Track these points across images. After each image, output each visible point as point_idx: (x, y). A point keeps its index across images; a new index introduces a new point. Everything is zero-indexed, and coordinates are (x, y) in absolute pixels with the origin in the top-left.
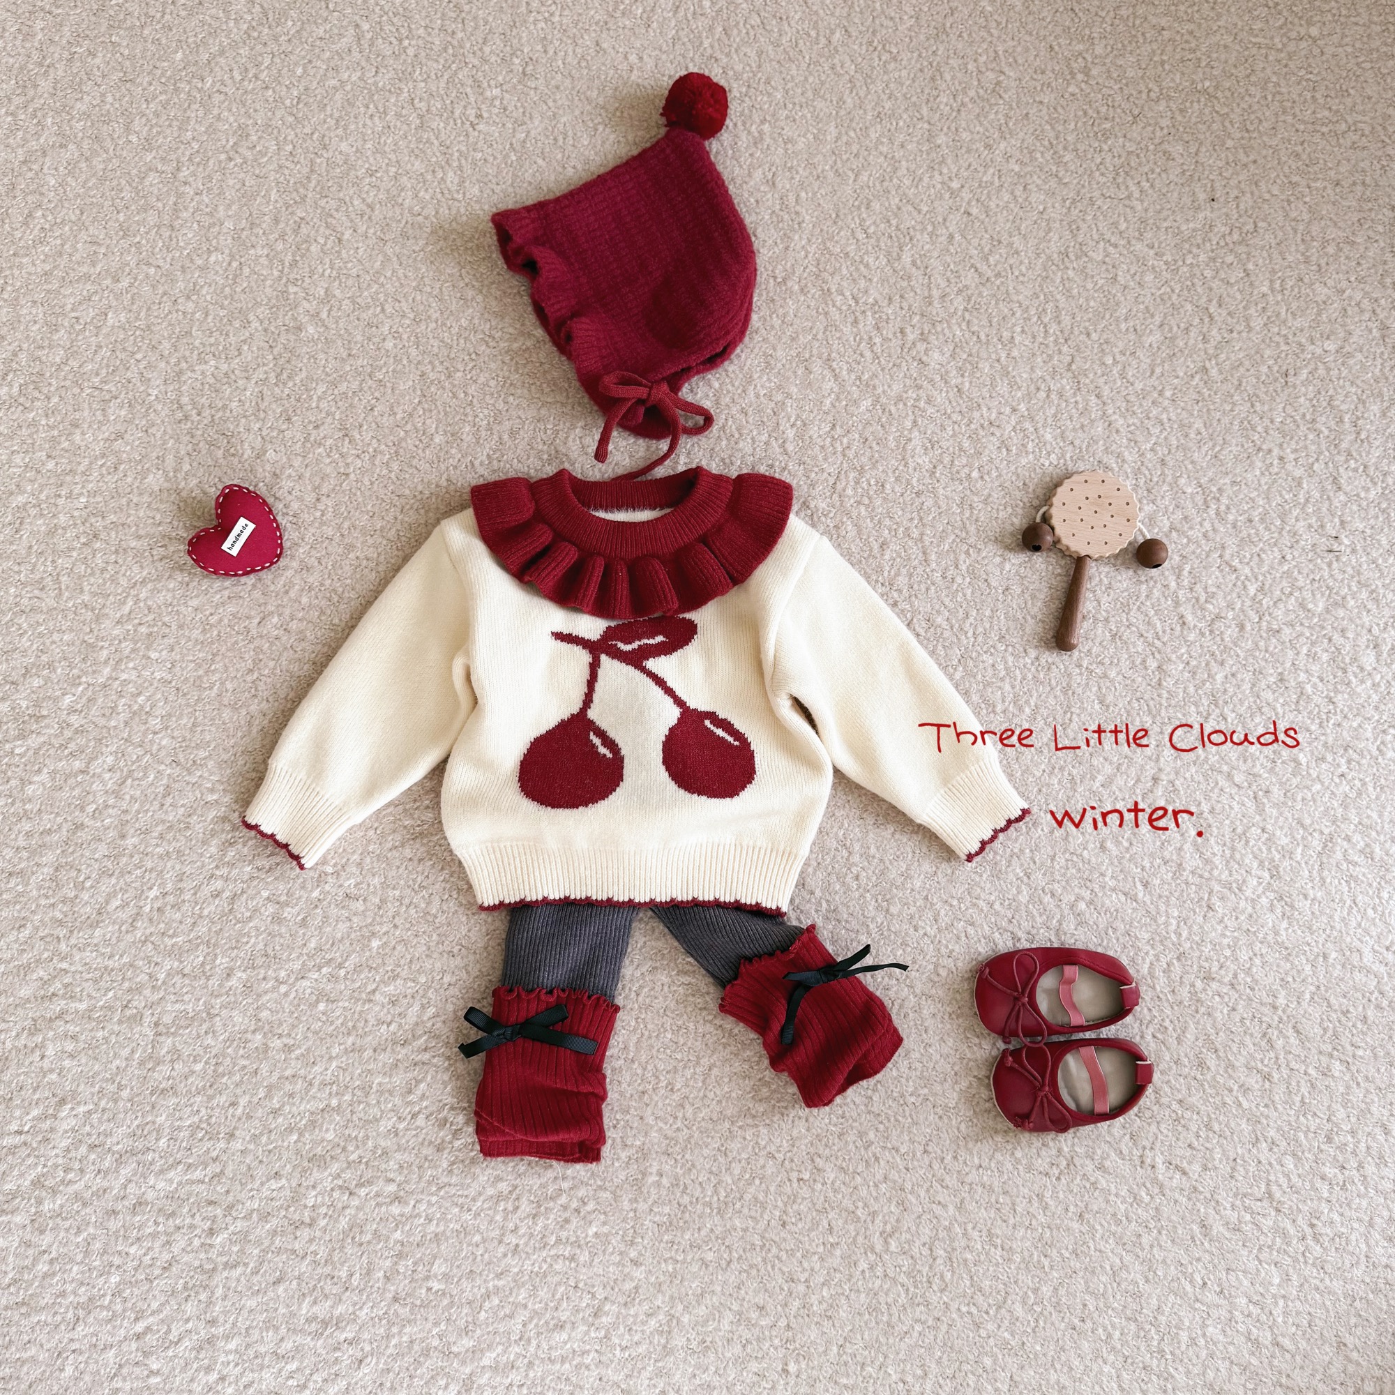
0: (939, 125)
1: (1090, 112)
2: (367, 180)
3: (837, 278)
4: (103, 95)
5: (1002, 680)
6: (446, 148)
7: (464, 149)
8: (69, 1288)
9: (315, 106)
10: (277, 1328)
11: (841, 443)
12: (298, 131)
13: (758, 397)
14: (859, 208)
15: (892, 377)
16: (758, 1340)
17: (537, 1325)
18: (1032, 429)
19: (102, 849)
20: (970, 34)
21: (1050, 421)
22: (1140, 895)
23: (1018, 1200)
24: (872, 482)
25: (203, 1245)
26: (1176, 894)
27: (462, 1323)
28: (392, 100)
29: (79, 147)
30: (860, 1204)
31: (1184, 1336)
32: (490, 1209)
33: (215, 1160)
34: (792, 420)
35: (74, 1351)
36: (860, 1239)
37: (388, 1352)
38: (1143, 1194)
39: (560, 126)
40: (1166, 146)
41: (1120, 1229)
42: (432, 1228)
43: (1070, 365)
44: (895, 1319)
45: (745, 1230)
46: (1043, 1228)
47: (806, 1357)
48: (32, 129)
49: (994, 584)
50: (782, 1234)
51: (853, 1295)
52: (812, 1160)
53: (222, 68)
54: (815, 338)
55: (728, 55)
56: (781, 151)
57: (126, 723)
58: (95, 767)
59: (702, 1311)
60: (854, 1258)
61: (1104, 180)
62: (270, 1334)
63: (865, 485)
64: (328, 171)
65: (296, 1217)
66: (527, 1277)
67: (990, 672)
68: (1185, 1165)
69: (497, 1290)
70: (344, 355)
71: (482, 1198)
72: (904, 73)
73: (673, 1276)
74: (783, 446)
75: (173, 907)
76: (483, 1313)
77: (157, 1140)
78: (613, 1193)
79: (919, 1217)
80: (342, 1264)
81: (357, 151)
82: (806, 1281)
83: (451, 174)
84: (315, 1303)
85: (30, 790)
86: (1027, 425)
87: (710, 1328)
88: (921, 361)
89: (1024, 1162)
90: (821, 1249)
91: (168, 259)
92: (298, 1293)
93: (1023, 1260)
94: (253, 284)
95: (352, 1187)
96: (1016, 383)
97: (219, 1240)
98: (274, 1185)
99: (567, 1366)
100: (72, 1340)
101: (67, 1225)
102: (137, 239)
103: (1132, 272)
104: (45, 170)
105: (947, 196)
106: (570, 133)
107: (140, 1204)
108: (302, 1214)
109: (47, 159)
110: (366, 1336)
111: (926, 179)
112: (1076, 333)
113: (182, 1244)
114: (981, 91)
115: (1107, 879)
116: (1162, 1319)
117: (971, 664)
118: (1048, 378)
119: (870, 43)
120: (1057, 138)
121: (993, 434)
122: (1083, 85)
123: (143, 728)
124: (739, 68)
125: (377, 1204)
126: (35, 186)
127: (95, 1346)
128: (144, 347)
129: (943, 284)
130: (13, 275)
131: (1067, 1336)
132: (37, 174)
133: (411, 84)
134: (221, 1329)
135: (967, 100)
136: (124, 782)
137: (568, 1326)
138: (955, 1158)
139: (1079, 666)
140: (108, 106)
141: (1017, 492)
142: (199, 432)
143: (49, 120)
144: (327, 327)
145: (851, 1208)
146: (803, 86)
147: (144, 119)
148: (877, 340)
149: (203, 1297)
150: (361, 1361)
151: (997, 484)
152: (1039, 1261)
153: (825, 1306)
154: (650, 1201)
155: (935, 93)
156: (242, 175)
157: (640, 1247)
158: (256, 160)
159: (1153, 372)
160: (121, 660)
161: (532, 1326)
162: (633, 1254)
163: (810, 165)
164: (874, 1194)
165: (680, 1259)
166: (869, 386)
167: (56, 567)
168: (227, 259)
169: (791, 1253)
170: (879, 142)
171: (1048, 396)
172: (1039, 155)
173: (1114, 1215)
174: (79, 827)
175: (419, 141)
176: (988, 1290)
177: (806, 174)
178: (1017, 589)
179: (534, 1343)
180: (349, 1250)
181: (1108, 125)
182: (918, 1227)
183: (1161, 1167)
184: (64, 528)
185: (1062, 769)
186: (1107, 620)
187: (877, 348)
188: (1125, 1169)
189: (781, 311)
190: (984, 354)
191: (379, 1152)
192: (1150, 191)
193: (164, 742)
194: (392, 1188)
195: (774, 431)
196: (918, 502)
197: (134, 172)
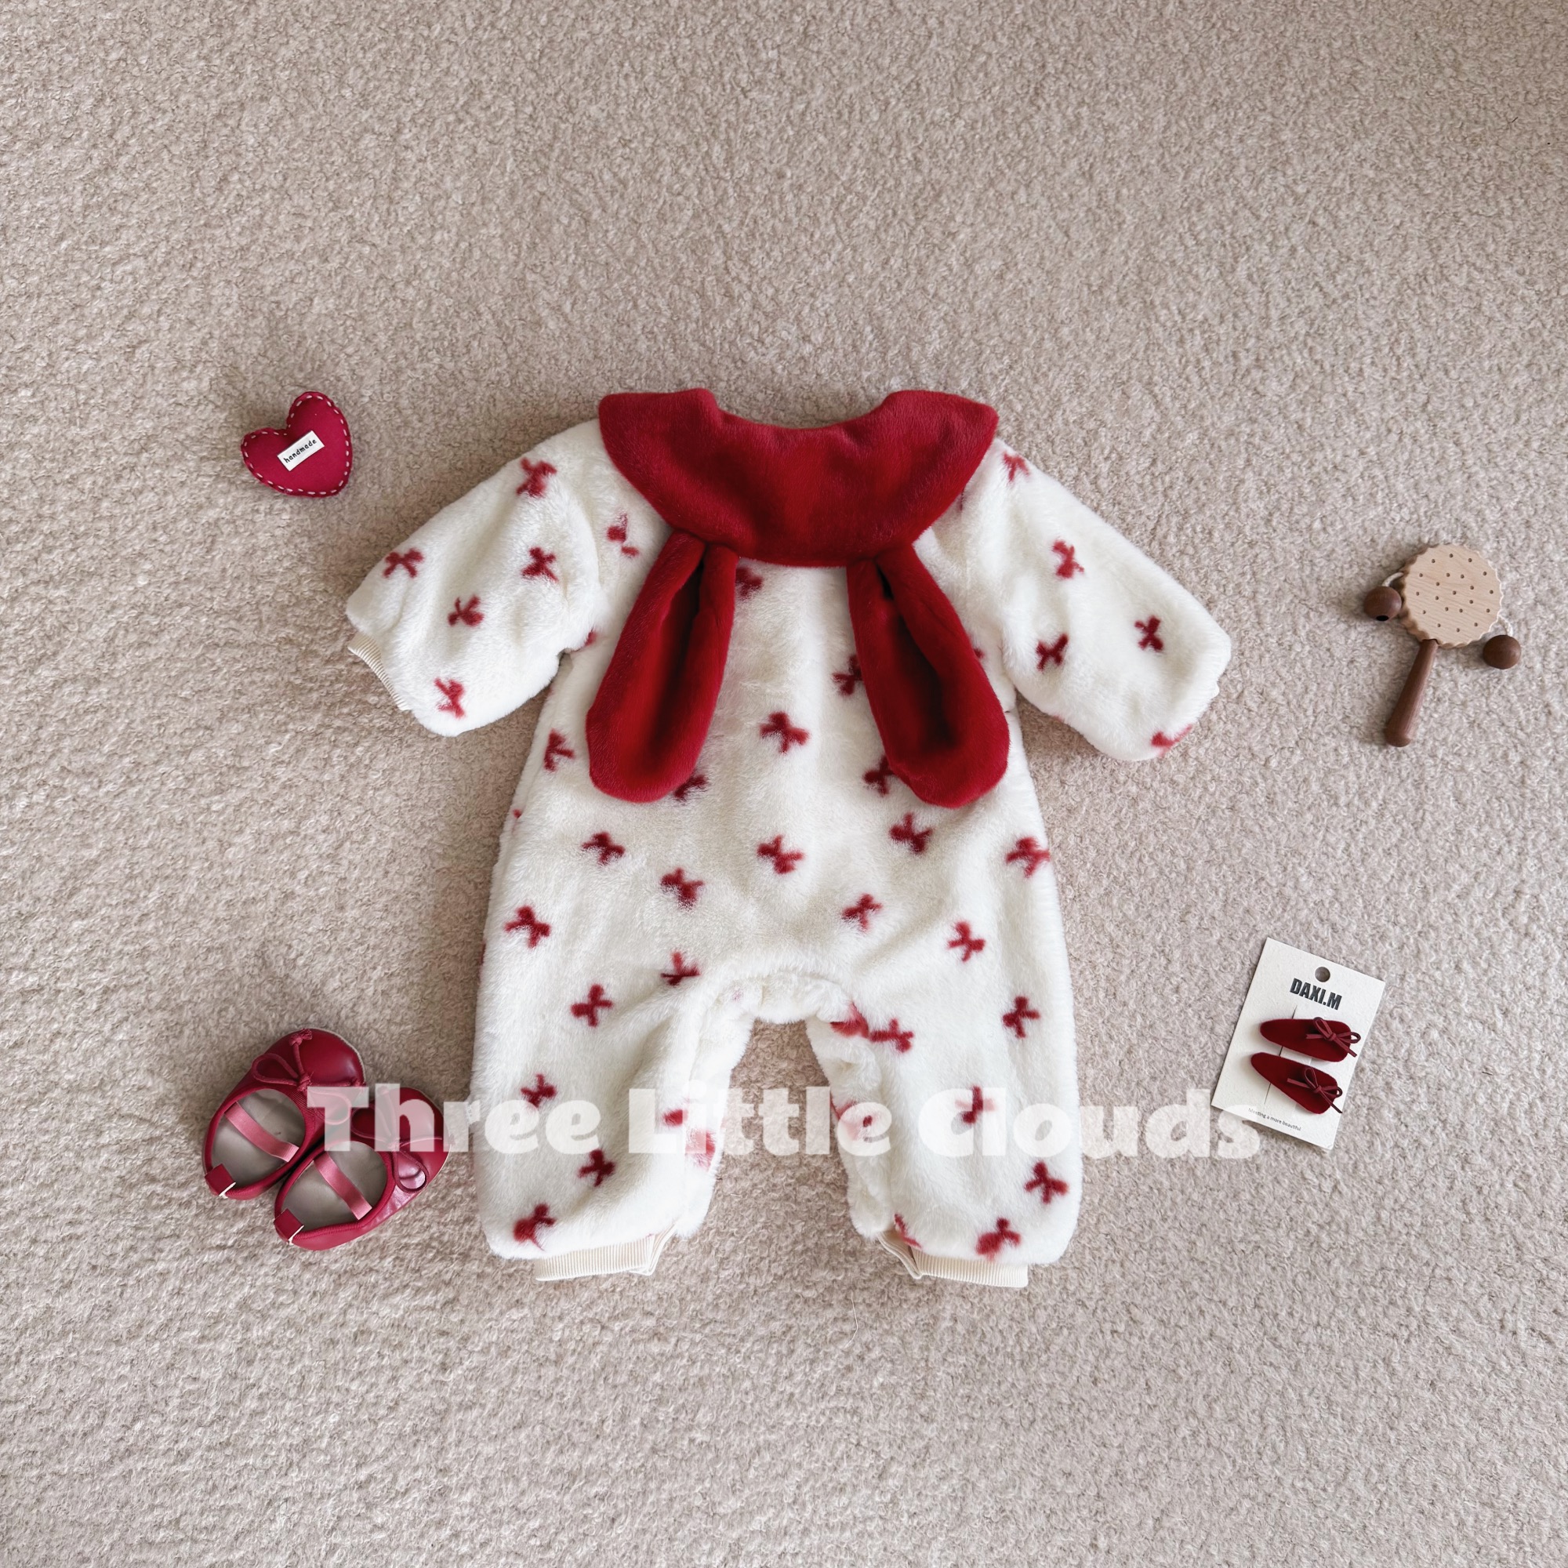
0: (1284, 119)
1: (1459, 114)
2: (620, 151)
3: (1162, 289)
4: (311, 40)
5: (1345, 767)
6: (712, 117)
7: (733, 119)
8: (282, 1427)
9: (560, 62)
10: (517, 1480)
11: (1163, 482)
12: (540, 90)
13: (1066, 423)
14: (1188, 210)
15: (1222, 408)
16: (1064, 1510)
17: (813, 1487)
18: (1381, 477)
19: (317, 923)
20: (1324, 15)
21: (1402, 468)
22: (1499, 1025)
23: (1361, 1364)
24: (1199, 529)
25: (433, 1382)
26: (1540, 1025)
27: (728, 1481)
28: (652, 58)
29: (283, 100)
30: (1182, 1362)
31: (1546, 1526)
32: (761, 1351)
33: (448, 1284)
34: (1106, 452)
35: (286, 1500)
36: (1181, 1403)
37: (646, 1510)
38: (1504, 1364)
39: (846, 98)
40: (1544, 158)
41: (1476, 1402)
42: (695, 1371)
43: (1425, 405)
44: (1220, 1494)
45: (1051, 1386)
46: (1389, 1395)
47: (1120, 1531)
48: (228, 78)
49: (1338, 654)
50: (1094, 1393)
51: (1173, 1464)
52: (1129, 1311)
53: (452, 13)
54: (1134, 356)
55: (1044, 24)
56: (1100, 139)
57: (342, 777)
58: (309, 827)
59: (1001, 1476)
60: (1175, 1423)
61: (1472, 193)
62: (510, 1486)
63: (1189, 531)
64: (574, 139)
65: (541, 1352)
66: (802, 1432)
67: (1332, 757)
68: (1549, 1332)
69: (769, 1445)
70: (590, 357)
71: (751, 1339)
72: (1246, 56)
73: (969, 1435)
74: (1094, 482)
75: (399, 990)
76: (752, 1470)
77: (382, 1258)
78: (902, 1339)
79: (1248, 1380)
80: (593, 1408)
81: (609, 116)
82: (1120, 1446)
83: (717, 148)
84: (561, 1452)
85: (230, 853)
86: (1377, 472)
87: (1011, 1496)
88: (1256, 392)
89: (1369, 1321)
90: (1137, 1411)
91: (386, 237)
92: (541, 1441)
93: (1366, 1432)
94: (485, 269)
95: (604, 1320)
96: (1364, 422)
97: (452, 1376)
98: (515, 1314)
99: (847, 1534)
100: (284, 1487)
101: (278, 1353)
102: (350, 212)
103: (1499, 302)
104: (243, 127)
105: (1291, 201)
106: (857, 107)
107: (362, 1332)
108: (547, 1349)
109: (246, 114)
110: (619, 1491)
111: (1267, 181)
112: (1433, 369)
113: (411, 1379)
114: (1334, 81)
115: (1463, 1005)
116: (1523, 1506)
117: (1310, 746)
118: (1400, 418)
119: (1208, 18)
120: (1419, 140)
121: (1337, 480)
122: (1452, 82)
123: (362, 782)
124: (1056, 39)
125: (634, 1341)
126: (231, 145)
127: (311, 1494)
128: (356, 340)
129: (1283, 304)
130: (203, 249)
131: (1414, 1520)
132: (233, 130)
133: (673, 41)
134: (455, 1479)
135: (1317, 91)
136: (341, 845)
137: (849, 1489)
138: (1291, 1314)
139: (1433, 756)
140: (317, 54)
141: (1364, 549)
142: (422, 442)
143: (249, 68)
144: (569, 323)
145: (1172, 1366)
146: (1129, 64)
147: (359, 71)
148: (1207, 364)
149: (434, 1442)
150: (613, 1520)
151: (1341, 537)
152: (1384, 1435)
153: (1140, 1475)
154: (944, 1350)
155: (1281, 81)
156: (474, 140)
157: (932, 1401)
158: (489, 123)
159: (1518, 419)
160: (333, 704)
161: (806, 1489)
162: (924, 1409)
163: (1133, 157)
164: (1198, 1352)
165: (976, 1415)
166: (1194, 417)
167: (255, 595)
168: (455, 238)
169: (1103, 1414)
170: (1214, 135)
171: (1400, 440)
172: (1397, 160)
173: (1470, 1385)
174: (288, 896)
175: (681, 107)
176: (1326, 1465)
177: (1128, 167)
178: (1362, 662)
179: (809, 1508)
180: (601, 1392)
181: (1478, 130)
182: (1246, 1392)
183: (1523, 1334)
184: (265, 550)
185: (1412, 874)
186: (1464, 704)
187: (1206, 374)
188: (1483, 1333)
189: (1096, 325)
190: (1328, 387)
191: (636, 1280)
192: (1524, 209)
193: (387, 801)
194: (650, 1322)
195: (1084, 464)
196: (1251, 553)
197: (347, 132)
